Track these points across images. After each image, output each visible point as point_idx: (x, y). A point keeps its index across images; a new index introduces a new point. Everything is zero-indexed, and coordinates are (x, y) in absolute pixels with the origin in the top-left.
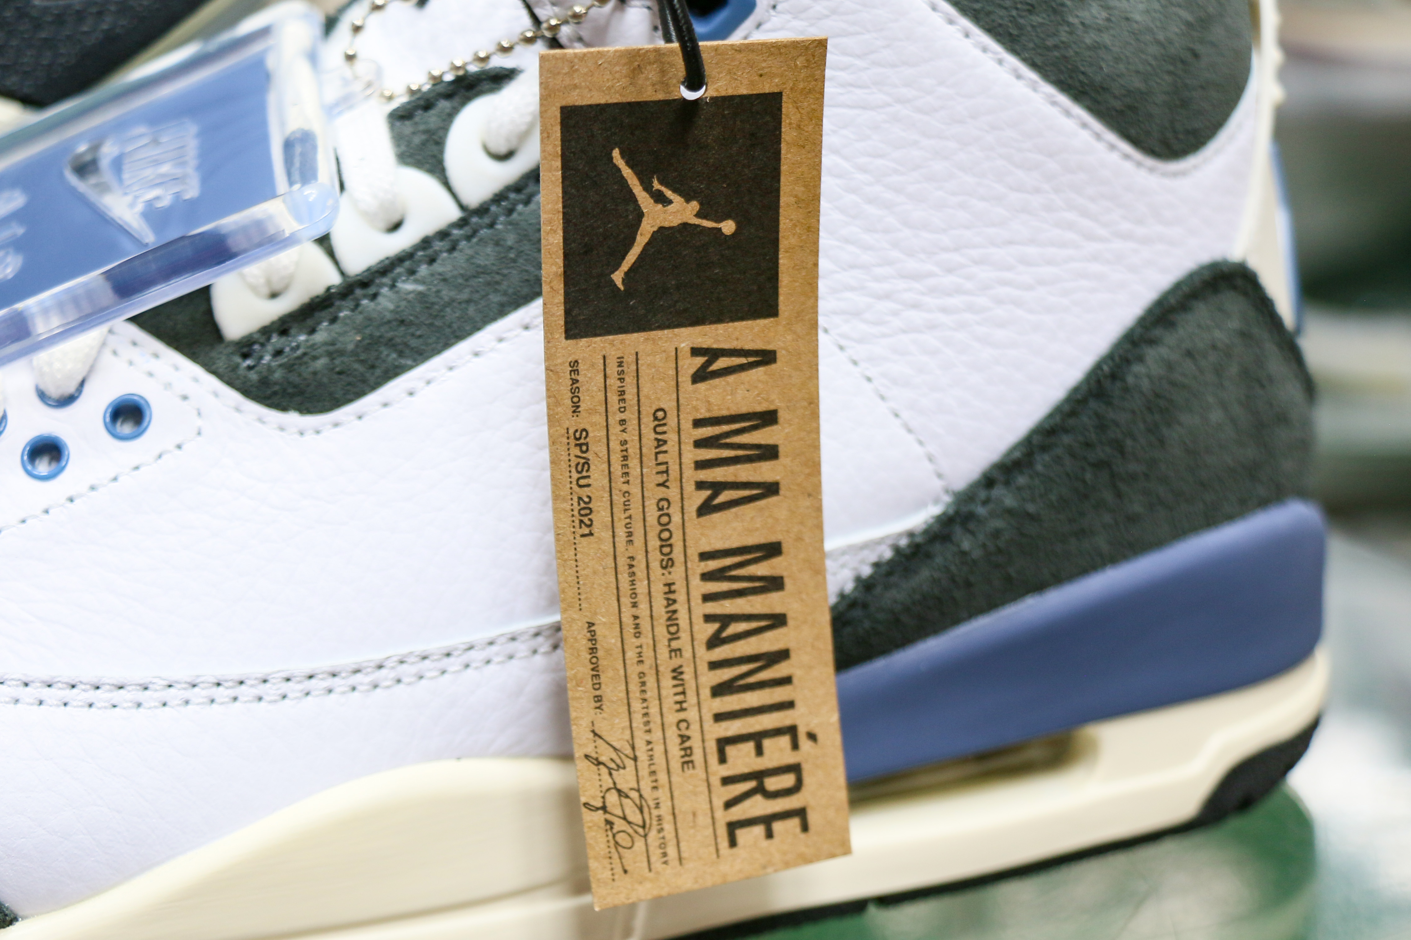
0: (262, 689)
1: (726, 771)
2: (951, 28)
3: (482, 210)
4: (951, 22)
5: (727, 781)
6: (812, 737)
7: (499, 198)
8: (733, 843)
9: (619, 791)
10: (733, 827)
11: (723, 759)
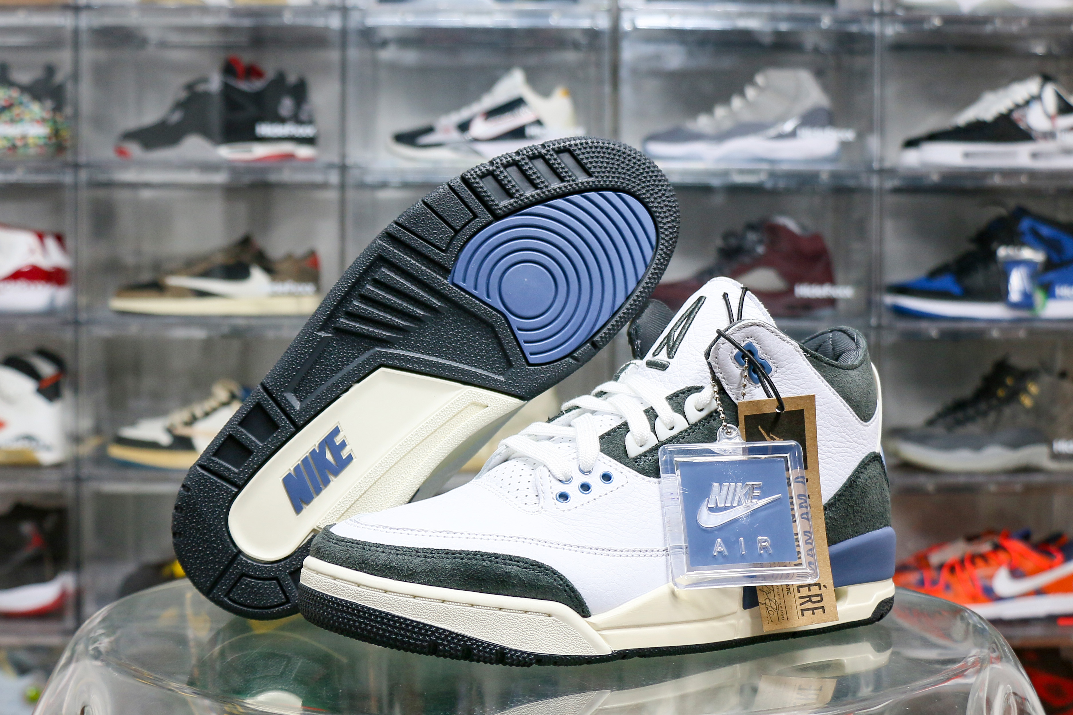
0: (652, 553)
1: (799, 595)
2: (819, 380)
3: (695, 425)
4: (819, 378)
5: (800, 598)
6: (825, 586)
7: (700, 421)
8: (803, 615)
9: (769, 599)
10: (802, 611)
11: (799, 592)
